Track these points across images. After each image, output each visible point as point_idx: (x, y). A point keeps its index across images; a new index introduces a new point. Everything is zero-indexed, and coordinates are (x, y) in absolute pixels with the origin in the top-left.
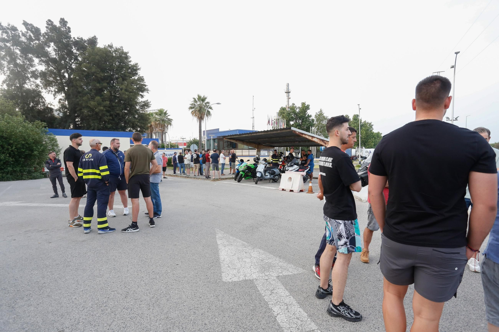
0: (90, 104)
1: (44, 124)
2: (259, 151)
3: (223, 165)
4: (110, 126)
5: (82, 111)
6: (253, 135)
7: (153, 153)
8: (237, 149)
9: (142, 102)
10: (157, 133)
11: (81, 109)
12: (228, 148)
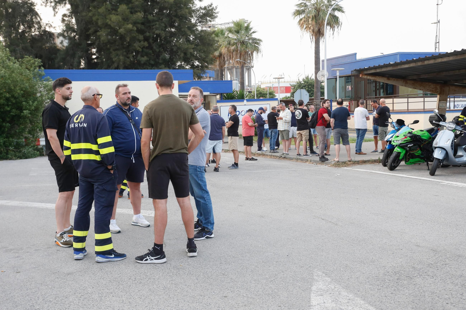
0: (111, 20)
1: (38, 61)
2: (443, 100)
3: (361, 133)
4: (144, 59)
5: (98, 33)
6: (426, 62)
7: (193, 111)
8: (395, 97)
9: (201, 8)
10: (234, 69)
11: (96, 31)
12: (376, 95)
